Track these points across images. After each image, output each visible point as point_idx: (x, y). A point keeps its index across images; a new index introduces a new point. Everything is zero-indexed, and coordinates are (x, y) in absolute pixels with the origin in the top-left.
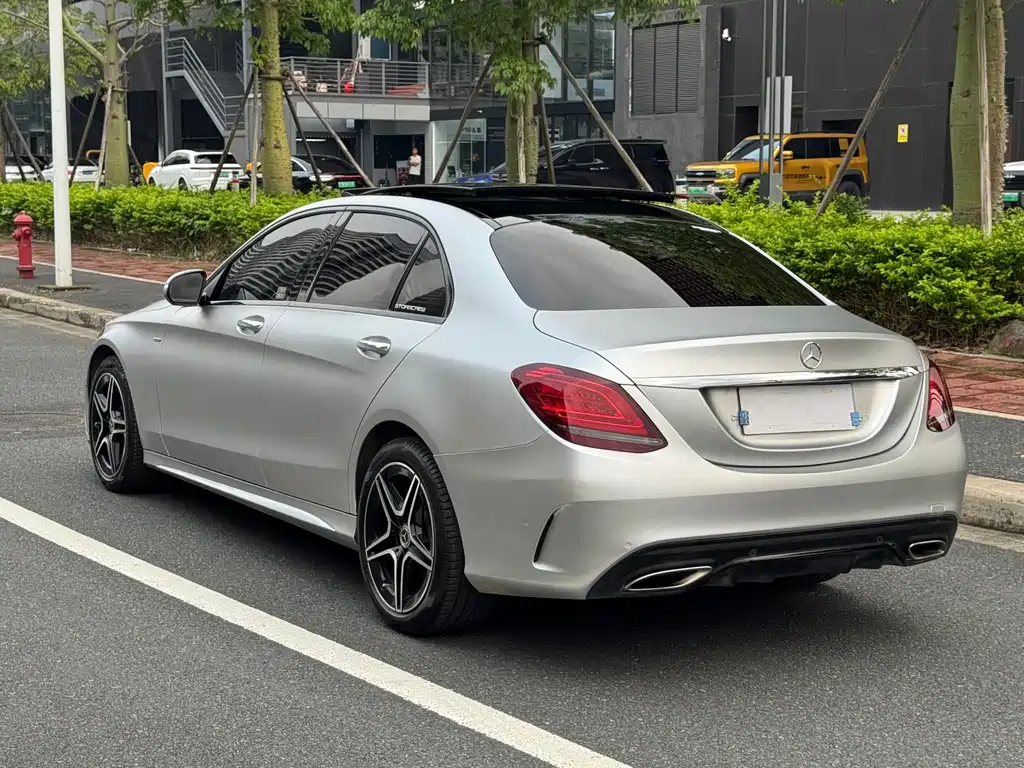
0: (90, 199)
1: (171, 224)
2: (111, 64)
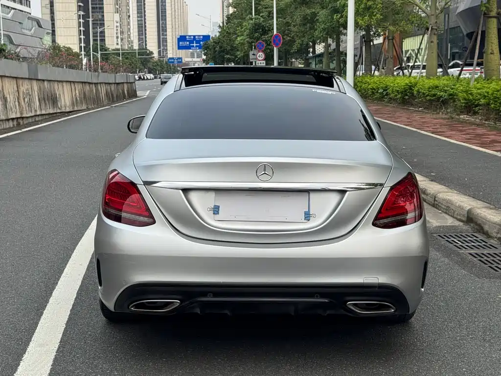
0: (406, 83)
1: (434, 95)
2: (432, 15)
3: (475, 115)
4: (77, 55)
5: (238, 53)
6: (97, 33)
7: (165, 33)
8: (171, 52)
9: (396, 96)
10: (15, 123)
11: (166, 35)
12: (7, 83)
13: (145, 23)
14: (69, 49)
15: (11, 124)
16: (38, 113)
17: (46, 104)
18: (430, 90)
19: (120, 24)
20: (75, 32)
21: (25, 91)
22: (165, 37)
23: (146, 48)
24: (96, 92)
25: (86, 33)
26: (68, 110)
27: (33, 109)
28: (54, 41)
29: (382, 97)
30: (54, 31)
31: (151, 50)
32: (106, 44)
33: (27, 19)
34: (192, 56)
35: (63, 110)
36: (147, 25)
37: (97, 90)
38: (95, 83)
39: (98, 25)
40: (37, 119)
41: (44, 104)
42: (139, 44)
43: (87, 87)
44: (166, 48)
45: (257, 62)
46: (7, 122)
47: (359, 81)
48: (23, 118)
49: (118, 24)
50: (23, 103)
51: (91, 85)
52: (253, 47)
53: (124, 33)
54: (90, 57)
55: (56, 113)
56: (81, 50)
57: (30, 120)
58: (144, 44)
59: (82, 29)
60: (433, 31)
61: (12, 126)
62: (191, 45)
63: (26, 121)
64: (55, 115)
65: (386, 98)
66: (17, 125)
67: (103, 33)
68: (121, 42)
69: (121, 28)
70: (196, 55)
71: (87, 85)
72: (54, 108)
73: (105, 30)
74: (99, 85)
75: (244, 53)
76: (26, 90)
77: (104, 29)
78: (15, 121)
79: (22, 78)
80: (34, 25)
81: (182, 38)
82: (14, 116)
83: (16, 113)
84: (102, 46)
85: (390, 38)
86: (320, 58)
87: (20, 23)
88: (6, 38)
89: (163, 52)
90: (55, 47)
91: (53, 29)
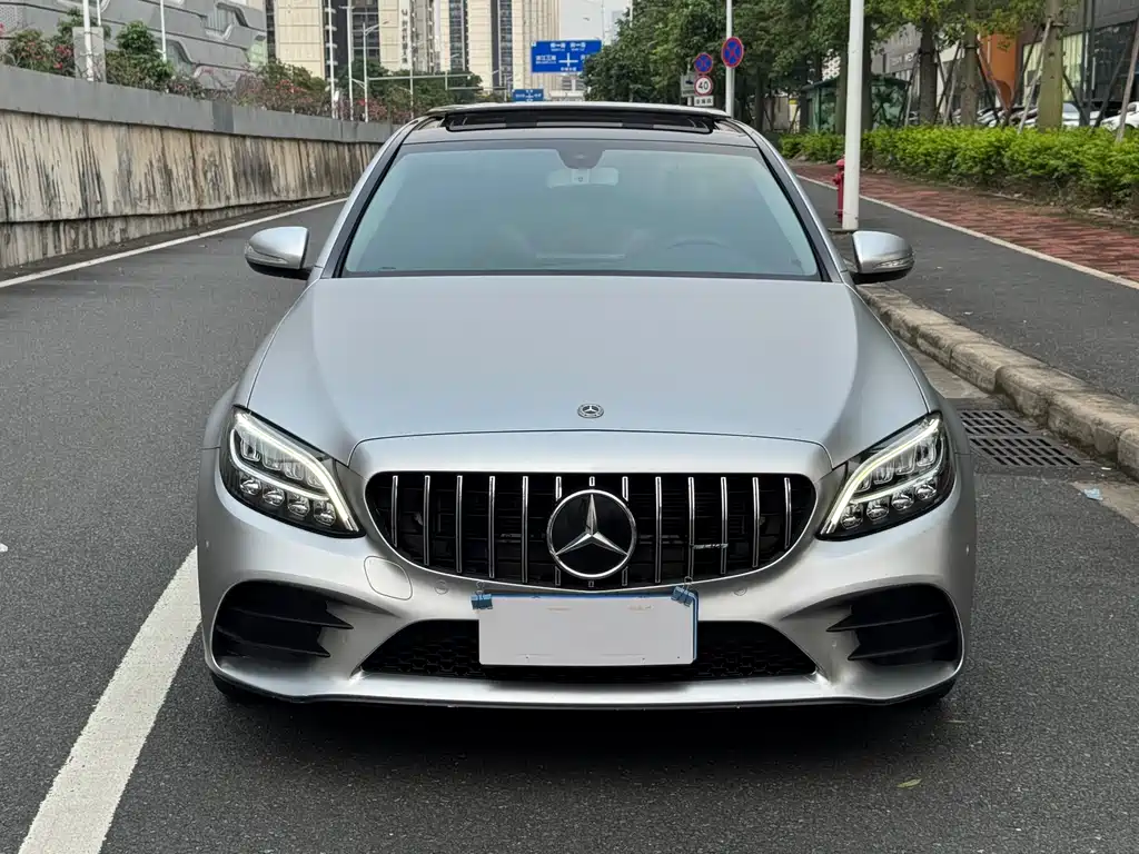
0: (990, 142)
3: (1120, 207)
4: (321, 84)
5: (657, 79)
6: (362, 37)
7: (508, 36)
8: (520, 76)
9: (971, 167)
10: (188, 220)
11: (511, 41)
12: (171, 142)
13: (466, 14)
14: (303, 71)
15: (178, 223)
16: (233, 202)
17: (247, 184)
18: (1035, 155)
19: (412, 18)
20: (316, 34)
21: (206, 158)
22: (508, 44)
23: (467, 68)
24: (351, 161)
25: (340, 36)
26: (292, 197)
27: (222, 193)
28: (272, 55)
29: (946, 172)
30: (271, 34)
31: (476, 74)
32: (382, 60)
33: (216, 9)
34: (566, 85)
35: (283, 197)
36: (469, 18)
37: (353, 157)
38: (349, 144)
39: (364, 20)
40: (230, 215)
41: (244, 188)
42: (453, 62)
43: (333, 152)
44: (509, 69)
45: (696, 99)
46: (171, 218)
47: (900, 139)
48: (202, 212)
49: (407, 18)
50: (203, 183)
51: (341, 148)
52: (689, 67)
53: (420, 37)
54: (348, 90)
55: (268, 203)
56: (328, 76)
57: (217, 216)
58: (463, 61)
59: (330, 28)
60: (1054, 31)
61: (181, 227)
62: (561, 61)
63: (208, 219)
64: (266, 207)
65: (953, 174)
66: (191, 224)
67: (374, 36)
68: (413, 56)
69: (413, 25)
70: (574, 82)
71: (333, 146)
72: (264, 192)
73: (380, 30)
74: (357, 146)
75: (669, 79)
76: (210, 156)
77: (377, 28)
78: (188, 217)
79: (201, 132)
80: (230, 21)
81: (541, 48)
82: (184, 207)
83: (189, 202)
84: (373, 66)
85: (970, 46)
86: (830, 89)
87: (201, 16)
88: (172, 48)
89: (503, 77)
90: (274, 69)
91: (271, 29)
